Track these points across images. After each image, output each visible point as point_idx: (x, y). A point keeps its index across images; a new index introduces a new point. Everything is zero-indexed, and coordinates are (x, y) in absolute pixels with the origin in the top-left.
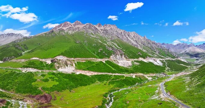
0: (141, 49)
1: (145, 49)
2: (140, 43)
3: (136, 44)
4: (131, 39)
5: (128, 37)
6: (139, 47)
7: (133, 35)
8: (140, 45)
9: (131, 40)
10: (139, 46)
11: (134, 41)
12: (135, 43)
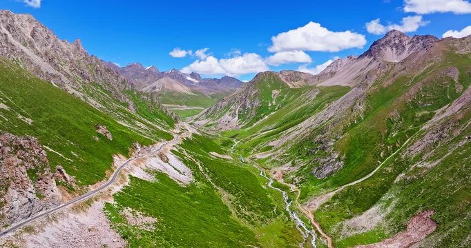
0: (78, 94)
1: (92, 96)
2: (66, 69)
3: (53, 71)
4: (25, 45)
5: (10, 36)
6: (68, 87)
7: (30, 30)
8: (67, 75)
9: (25, 49)
10: (64, 79)
11: (38, 54)
12: (46, 67)
